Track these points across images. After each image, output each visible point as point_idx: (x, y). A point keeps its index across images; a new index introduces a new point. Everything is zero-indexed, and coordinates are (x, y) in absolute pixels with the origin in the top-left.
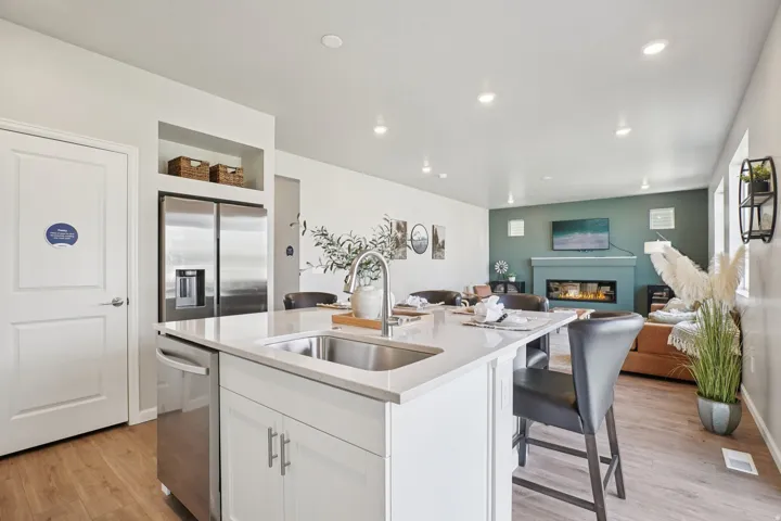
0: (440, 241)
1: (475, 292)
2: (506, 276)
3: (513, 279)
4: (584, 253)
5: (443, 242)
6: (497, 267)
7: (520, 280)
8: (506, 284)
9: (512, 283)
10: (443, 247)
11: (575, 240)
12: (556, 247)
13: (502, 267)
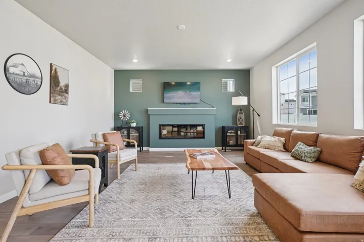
0: (62, 84)
1: (105, 139)
2: (128, 123)
3: (134, 125)
4: (184, 106)
5: (67, 86)
6: (121, 115)
7: (140, 125)
8: (129, 128)
9: (133, 128)
10: (66, 91)
11: (179, 96)
12: (166, 101)
13: (125, 115)
